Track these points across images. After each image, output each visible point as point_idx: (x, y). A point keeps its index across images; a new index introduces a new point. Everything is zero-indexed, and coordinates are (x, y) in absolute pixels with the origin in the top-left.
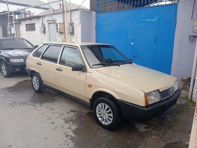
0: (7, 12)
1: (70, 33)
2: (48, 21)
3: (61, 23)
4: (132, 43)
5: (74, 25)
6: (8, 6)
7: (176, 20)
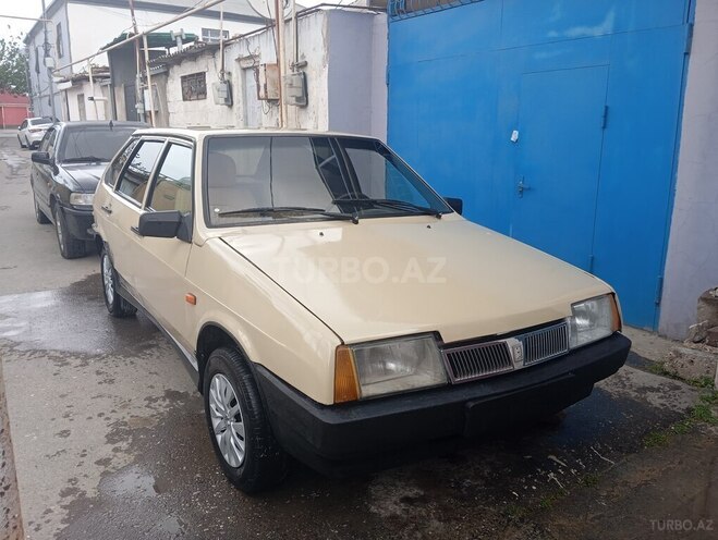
0: (131, 35)
1: (298, 99)
2: (239, 60)
3: (269, 65)
4: (515, 136)
5: (308, 71)
6: (133, 15)
7: (692, 26)
